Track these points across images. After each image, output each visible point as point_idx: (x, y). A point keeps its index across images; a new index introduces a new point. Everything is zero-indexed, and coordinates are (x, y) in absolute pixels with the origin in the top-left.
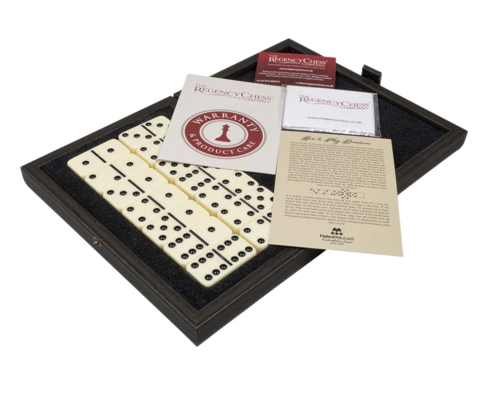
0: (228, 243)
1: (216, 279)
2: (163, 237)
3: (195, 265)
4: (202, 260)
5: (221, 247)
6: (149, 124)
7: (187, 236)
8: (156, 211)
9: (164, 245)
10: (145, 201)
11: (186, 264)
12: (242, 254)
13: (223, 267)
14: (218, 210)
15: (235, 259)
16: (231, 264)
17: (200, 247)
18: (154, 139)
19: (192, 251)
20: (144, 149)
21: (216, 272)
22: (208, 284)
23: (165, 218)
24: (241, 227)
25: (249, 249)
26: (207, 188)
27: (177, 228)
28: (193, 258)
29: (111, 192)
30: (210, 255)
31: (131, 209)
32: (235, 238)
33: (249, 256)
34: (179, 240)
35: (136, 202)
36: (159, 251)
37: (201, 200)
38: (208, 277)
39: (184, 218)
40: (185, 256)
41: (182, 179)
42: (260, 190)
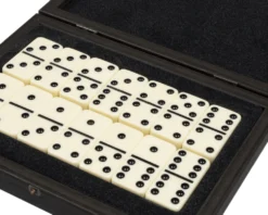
0: (178, 160)
1: (183, 200)
2: (107, 170)
3: (155, 192)
4: (160, 184)
5: (173, 166)
6: (31, 49)
7: (131, 162)
8: (86, 142)
9: (111, 177)
10: (68, 134)
11: (145, 192)
12: (197, 168)
13: (185, 186)
14: (150, 127)
15: (193, 175)
16: (192, 182)
17: (151, 170)
18: (43, 65)
19: (145, 177)
20: (38, 78)
21: (180, 193)
22: (177, 208)
23: (99, 148)
24: (183, 140)
25: (202, 161)
26: (127, 106)
27: (117, 156)
28: (150, 184)
29: (26, 133)
30: (165, 177)
31: (57, 146)
32: (183, 153)
33: (205, 168)
34: (126, 169)
35: (58, 137)
36: (109, 185)
37: (127, 120)
38: (175, 201)
39: (120, 144)
40: (140, 184)
41: (96, 102)
42: (183, 97)
